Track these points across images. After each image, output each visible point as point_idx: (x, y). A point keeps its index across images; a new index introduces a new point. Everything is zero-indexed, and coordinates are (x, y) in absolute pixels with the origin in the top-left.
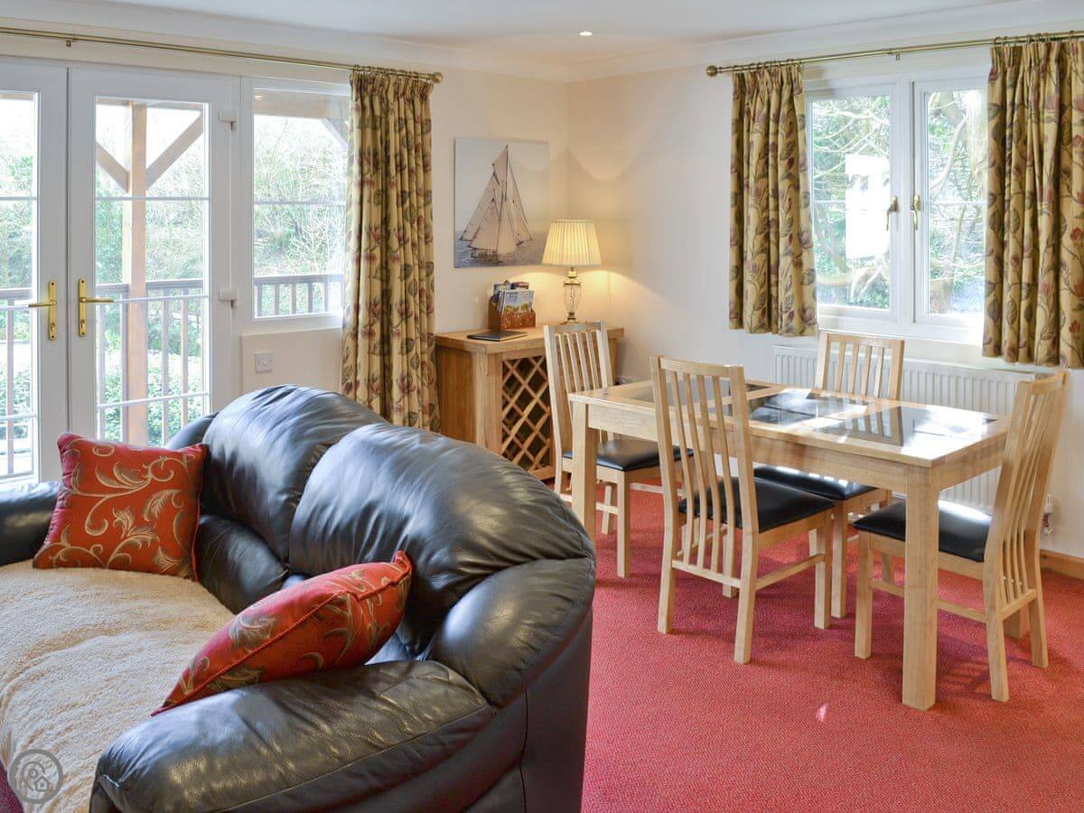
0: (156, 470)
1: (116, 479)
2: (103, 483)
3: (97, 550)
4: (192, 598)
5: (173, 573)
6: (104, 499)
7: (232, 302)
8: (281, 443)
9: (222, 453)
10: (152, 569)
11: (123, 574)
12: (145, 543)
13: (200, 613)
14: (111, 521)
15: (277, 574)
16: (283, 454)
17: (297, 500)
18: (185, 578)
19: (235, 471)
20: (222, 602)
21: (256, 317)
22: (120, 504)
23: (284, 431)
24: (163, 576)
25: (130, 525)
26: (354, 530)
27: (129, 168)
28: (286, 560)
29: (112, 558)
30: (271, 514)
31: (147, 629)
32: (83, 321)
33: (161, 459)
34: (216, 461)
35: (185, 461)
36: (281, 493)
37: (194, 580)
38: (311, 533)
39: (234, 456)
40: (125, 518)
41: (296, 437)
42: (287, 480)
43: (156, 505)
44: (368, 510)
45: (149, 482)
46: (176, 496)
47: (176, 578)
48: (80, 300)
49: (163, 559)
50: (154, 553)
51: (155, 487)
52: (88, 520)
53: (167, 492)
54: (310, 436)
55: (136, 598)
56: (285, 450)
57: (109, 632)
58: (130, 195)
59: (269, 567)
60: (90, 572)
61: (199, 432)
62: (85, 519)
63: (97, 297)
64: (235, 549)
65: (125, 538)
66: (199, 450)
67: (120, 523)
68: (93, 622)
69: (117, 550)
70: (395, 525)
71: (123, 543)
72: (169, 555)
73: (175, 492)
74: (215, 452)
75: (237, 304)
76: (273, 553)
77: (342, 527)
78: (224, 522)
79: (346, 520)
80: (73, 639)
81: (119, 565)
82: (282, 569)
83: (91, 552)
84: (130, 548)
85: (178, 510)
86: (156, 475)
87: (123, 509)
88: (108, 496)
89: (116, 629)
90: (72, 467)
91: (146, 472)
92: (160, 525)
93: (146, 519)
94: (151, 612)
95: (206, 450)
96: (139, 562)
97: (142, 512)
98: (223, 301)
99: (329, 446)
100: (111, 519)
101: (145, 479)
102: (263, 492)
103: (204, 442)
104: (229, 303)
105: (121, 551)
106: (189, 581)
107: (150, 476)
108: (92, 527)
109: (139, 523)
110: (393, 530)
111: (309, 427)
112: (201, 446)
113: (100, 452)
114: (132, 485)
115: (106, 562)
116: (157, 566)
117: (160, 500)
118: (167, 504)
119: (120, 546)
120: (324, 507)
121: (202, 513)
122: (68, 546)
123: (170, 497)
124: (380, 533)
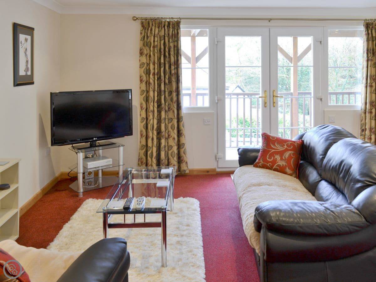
0: (287, 145)
1: (276, 146)
2: (272, 146)
3: (270, 165)
4: (295, 182)
5: (291, 175)
6: (272, 152)
7: (321, 99)
8: (322, 140)
9: (307, 143)
10: (285, 173)
11: (276, 172)
12: (283, 165)
13: (295, 186)
14: (274, 158)
15: (318, 179)
16: (322, 144)
17: (324, 158)
18: (295, 177)
19: (310, 148)
20: (303, 185)
21: (329, 104)
22: (277, 153)
23: (323, 137)
24: (288, 176)
25: (279, 159)
26: (338, 167)
27: (292, 56)
28: (321, 176)
29: (274, 168)
30: (317, 161)
31: (279, 186)
32: (274, 102)
33: (289, 142)
34: (305, 145)
35: (296, 144)
36: (321, 155)
37: (297, 178)
38: (327, 167)
39: (310, 144)
40: (278, 157)
41: (327, 140)
42: (323, 152)
43: (287, 155)
44: (342, 162)
45: (285, 148)
46: (293, 153)
47: (291, 177)
48: (273, 96)
49: (288, 170)
50: (286, 169)
51: (287, 150)
52: (268, 156)
53: (290, 152)
54: (330, 140)
55: (278, 179)
56: (323, 143)
57: (269, 185)
58: (292, 65)
59: (317, 177)
60: (268, 170)
61: (302, 137)
62: (267, 156)
63: (279, 96)
64: (308, 171)
65: (278, 163)
66: (301, 141)
67: (276, 158)
68: (265, 182)
69: (275, 165)
70: (348, 167)
71: (277, 164)
72: (290, 170)
73: (292, 152)
74: (305, 142)
75: (323, 100)
76: (318, 173)
77: (335, 166)
78: (307, 163)
79: (336, 164)
80: (259, 185)
81: (275, 170)
82: (320, 178)
83: (268, 165)
84: (279, 166)
85: (293, 157)
86: (287, 147)
87: (277, 155)
88: (273, 150)
89: (271, 185)
90: (265, 141)
91: (284, 145)
92: (288, 161)
93: (284, 158)
94: (282, 183)
95: (303, 141)
96: (281, 170)
97: (283, 156)
98: (318, 99)
99: (335, 143)
100: (274, 157)
101: (284, 147)
102: (316, 155)
103: (303, 139)
104: (320, 99)
105: (277, 166)
106: (295, 178)
107: (286, 147)
108: (269, 158)
109: (282, 159)
110: (348, 168)
111: (330, 137)
112: (302, 140)
113: (272, 138)
114: (280, 149)
115: (272, 168)
116: (286, 172)
117: (288, 154)
118: (290, 155)
119: (276, 165)
120: (330, 160)
121: (301, 160)
122: (262, 162)
123: (291, 153)
124: (344, 169)
